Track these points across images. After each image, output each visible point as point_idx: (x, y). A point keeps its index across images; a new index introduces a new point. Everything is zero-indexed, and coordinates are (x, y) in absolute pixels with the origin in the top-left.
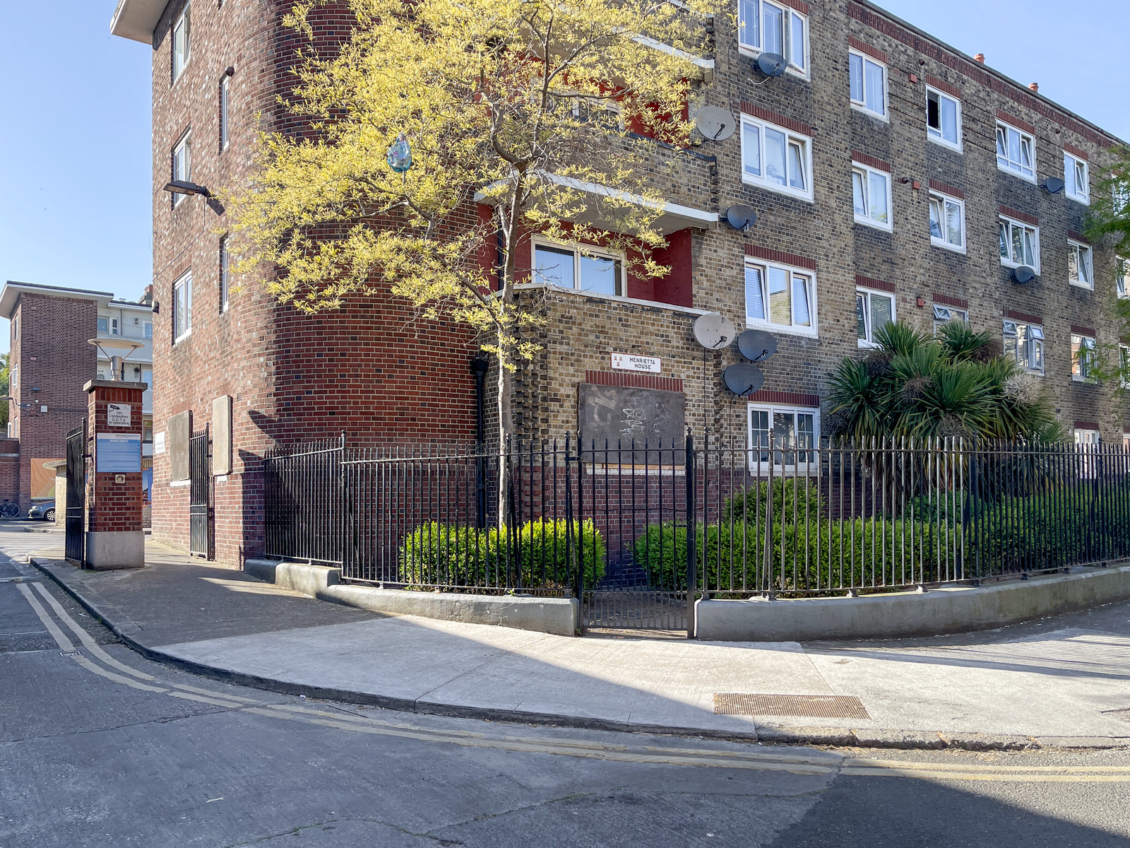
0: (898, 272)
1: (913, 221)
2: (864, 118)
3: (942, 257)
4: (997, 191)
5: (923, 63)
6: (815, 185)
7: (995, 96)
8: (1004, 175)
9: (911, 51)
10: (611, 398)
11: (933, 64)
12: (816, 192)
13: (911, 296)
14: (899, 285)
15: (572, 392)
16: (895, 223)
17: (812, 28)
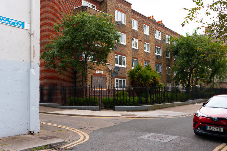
0: (139, 56)
1: (141, 47)
2: (134, 30)
3: (146, 53)
4: (155, 42)
5: (143, 20)
6: (126, 42)
7: (155, 25)
8: (156, 39)
9: (141, 18)
10: (96, 78)
11: (145, 20)
12: (126, 43)
13: (141, 60)
14: (139, 58)
15: (91, 77)
16: (138, 48)
17: (126, 16)
